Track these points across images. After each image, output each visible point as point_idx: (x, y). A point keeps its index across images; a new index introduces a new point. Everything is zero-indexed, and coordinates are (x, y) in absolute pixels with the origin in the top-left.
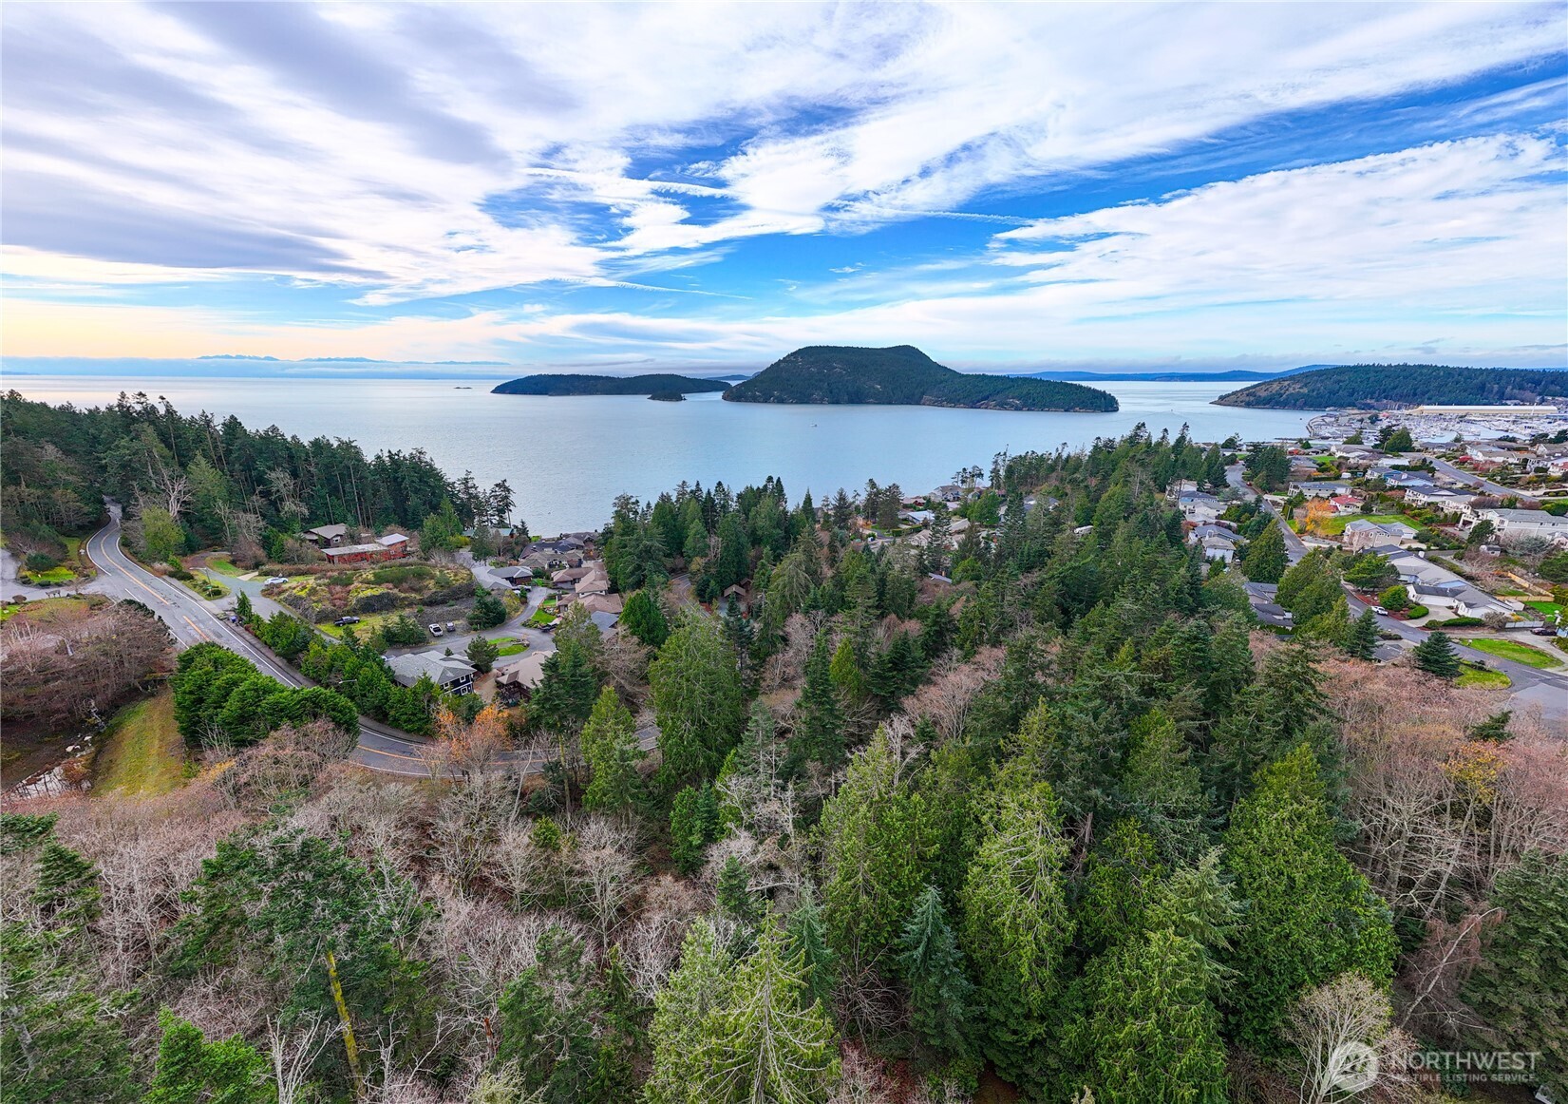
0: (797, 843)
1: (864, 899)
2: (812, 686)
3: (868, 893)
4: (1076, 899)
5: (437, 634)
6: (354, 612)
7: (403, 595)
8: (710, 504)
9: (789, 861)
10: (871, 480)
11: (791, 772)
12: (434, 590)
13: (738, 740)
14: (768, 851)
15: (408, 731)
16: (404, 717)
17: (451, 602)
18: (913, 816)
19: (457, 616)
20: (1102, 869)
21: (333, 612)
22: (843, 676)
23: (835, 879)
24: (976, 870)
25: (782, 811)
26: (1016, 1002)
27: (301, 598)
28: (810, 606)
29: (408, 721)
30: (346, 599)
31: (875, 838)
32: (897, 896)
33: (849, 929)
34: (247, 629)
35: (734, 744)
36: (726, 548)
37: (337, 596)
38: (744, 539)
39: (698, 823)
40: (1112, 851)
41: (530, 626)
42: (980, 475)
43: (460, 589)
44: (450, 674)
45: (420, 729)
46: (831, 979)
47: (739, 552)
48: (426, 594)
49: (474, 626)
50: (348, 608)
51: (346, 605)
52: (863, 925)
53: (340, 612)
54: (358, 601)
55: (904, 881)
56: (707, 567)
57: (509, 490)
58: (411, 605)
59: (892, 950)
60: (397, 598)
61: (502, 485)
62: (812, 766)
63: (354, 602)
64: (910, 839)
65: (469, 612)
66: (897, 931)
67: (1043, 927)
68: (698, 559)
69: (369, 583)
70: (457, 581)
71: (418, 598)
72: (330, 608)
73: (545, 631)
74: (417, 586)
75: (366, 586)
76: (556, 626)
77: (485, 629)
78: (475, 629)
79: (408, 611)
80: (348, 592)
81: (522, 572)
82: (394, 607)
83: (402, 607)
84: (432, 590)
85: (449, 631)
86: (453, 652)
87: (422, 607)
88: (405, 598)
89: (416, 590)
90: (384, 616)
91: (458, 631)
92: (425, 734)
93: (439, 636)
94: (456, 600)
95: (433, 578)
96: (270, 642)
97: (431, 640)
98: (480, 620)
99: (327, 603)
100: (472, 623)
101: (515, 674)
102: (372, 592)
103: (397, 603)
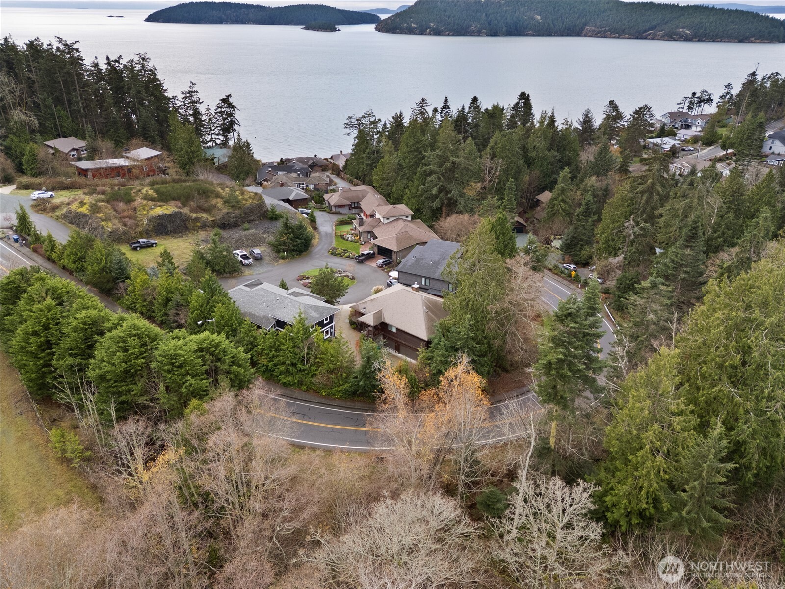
5: (246, 262)
6: (147, 233)
7: (194, 215)
10: (611, 102)
12: (225, 211)
15: (285, 385)
16: (282, 368)
17: (246, 225)
19: (257, 242)
21: (125, 233)
27: (85, 216)
29: (286, 373)
30: (135, 218)
34: (33, 248)
37: (124, 215)
41: (341, 256)
42: (710, 100)
43: (251, 210)
44: (314, 314)
45: (300, 383)
48: (218, 216)
49: (282, 254)
50: (140, 229)
51: (137, 225)
53: (133, 234)
54: (149, 220)
57: (233, 107)
58: (204, 227)
60: (189, 219)
61: (226, 100)
63: (146, 222)
65: (271, 238)
68: (473, 183)
69: (152, 199)
70: (246, 200)
71: (210, 219)
72: (122, 228)
73: (361, 262)
74: (206, 205)
75: (151, 203)
76: (370, 257)
77: (293, 257)
78: (283, 258)
79: (202, 234)
80: (135, 209)
81: (297, 194)
82: (187, 229)
83: (196, 229)
84: (222, 210)
85: (258, 259)
86: (288, 284)
87: (217, 230)
88: (197, 219)
89: (208, 210)
90: (180, 239)
91: (267, 259)
92: (308, 389)
93: (249, 265)
94: (249, 222)
95: (218, 196)
96: (71, 266)
97: (243, 268)
98: (284, 243)
99: (116, 221)
100: (278, 252)
101: (379, 315)
102: (160, 210)
103: (190, 224)
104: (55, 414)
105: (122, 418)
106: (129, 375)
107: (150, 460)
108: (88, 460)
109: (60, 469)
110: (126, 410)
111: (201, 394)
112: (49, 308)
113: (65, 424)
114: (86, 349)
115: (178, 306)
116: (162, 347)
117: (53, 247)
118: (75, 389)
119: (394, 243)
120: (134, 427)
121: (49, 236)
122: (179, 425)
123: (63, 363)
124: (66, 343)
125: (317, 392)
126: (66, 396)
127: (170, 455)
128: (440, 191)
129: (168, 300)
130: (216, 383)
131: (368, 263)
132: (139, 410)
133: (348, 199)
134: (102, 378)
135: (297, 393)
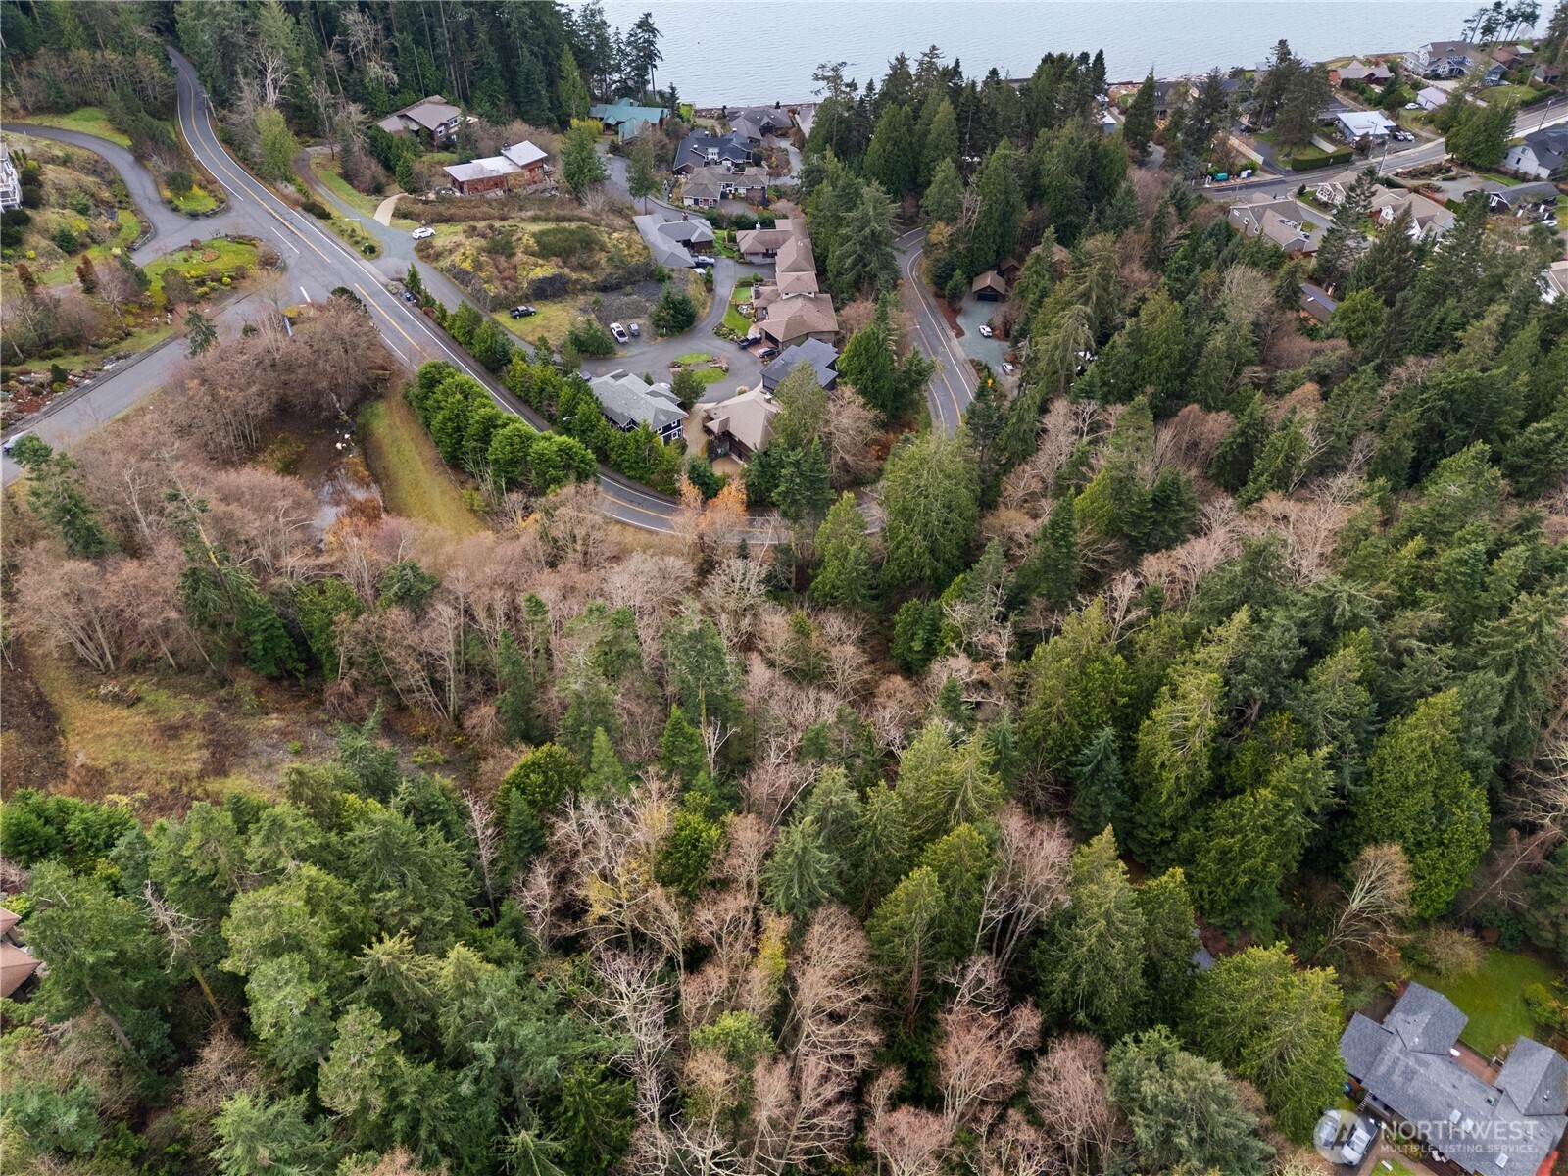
0: (1007, 672)
1: (1054, 724)
2: (1053, 528)
3: (1060, 721)
4: (1221, 757)
5: (622, 340)
6: (527, 298)
7: (575, 276)
8: (972, 109)
9: (998, 681)
11: (1015, 601)
12: (607, 271)
13: (968, 566)
14: (982, 671)
15: (629, 478)
16: (627, 464)
17: (629, 289)
18: (1112, 673)
19: (637, 312)
20: (1250, 742)
21: (506, 297)
22: (1093, 511)
23: (1035, 705)
24: (1147, 722)
25: (1002, 643)
26: (1157, 815)
27: (468, 272)
28: (1082, 390)
29: (630, 468)
30: (516, 279)
31: (1075, 681)
32: (1084, 728)
33: (1038, 743)
34: (426, 313)
35: (964, 571)
36: (987, 214)
37: (506, 274)
38: (1017, 198)
39: (921, 632)
40: (1265, 731)
41: (725, 337)
43: (637, 270)
44: (662, 418)
45: (641, 478)
46: (1015, 771)
47: (1006, 217)
48: (600, 277)
49: (660, 331)
50: (520, 293)
52: (1050, 742)
53: (513, 299)
54: (530, 283)
55: (1094, 718)
56: (953, 240)
57: (653, 30)
58: (584, 290)
59: (1071, 764)
60: (569, 281)
61: (643, 23)
62: (1038, 602)
63: (526, 285)
64: (1104, 688)
65: (653, 308)
66: (1077, 751)
67: (1184, 770)
68: (941, 225)
69: (533, 254)
70: (632, 256)
71: (592, 280)
72: (503, 292)
73: (744, 348)
74: (588, 263)
75: (532, 259)
76: (756, 342)
77: (673, 335)
78: (662, 336)
79: (582, 300)
80: (515, 267)
81: (702, 234)
82: (567, 292)
83: (575, 293)
84: (605, 270)
85: (635, 336)
86: (653, 378)
87: (597, 295)
88: (577, 281)
89: (588, 269)
90: (558, 306)
91: (644, 335)
92: (647, 484)
93: (625, 343)
94: (633, 283)
95: (603, 248)
96: (461, 339)
97: (617, 347)
98: (664, 318)
99: (497, 284)
100: (657, 327)
101: (726, 422)
102: (540, 273)
103: (570, 287)
104: (462, 478)
105: (509, 490)
106: (513, 462)
107: (525, 517)
108: (487, 512)
109: (470, 516)
110: (512, 485)
111: (557, 481)
112: (459, 402)
113: (470, 485)
114: (485, 438)
115: (550, 397)
116: (535, 446)
117: (444, 317)
118: (477, 463)
119: (782, 330)
120: (515, 498)
121: (441, 305)
122: (543, 499)
123: (470, 444)
124: (471, 431)
125: (654, 487)
126: (470, 467)
127: (537, 516)
128: (855, 263)
129: (542, 390)
130: (567, 476)
131: (750, 350)
132: (520, 486)
133: (763, 243)
134: (496, 461)
135: (637, 486)
